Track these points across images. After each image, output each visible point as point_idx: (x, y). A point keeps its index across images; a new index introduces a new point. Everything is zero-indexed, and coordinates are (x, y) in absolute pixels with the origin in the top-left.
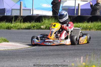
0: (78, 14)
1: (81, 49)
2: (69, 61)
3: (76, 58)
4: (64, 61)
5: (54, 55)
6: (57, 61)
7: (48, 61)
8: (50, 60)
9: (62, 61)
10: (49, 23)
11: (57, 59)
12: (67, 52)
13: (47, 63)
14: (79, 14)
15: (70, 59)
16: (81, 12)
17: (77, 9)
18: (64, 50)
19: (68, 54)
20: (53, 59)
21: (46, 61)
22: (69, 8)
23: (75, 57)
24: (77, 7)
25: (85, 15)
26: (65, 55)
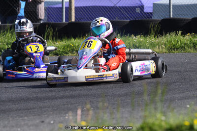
0: (71, 20)
1: (79, 96)
2: (52, 122)
3: (67, 115)
4: (43, 122)
5: (20, 110)
6: (26, 122)
7: (6, 123)
8: (11, 122)
9: (38, 121)
10: (6, 40)
11: (26, 118)
12: (47, 103)
13: (4, 127)
14: (73, 20)
15: (55, 116)
16: (75, 14)
17: (66, 8)
18: (41, 99)
19: (49, 107)
20: (17, 118)
21: (2, 124)
22: (49, 6)
23: (66, 113)
24: (68, 3)
25: (85, 21)
26: (44, 109)
